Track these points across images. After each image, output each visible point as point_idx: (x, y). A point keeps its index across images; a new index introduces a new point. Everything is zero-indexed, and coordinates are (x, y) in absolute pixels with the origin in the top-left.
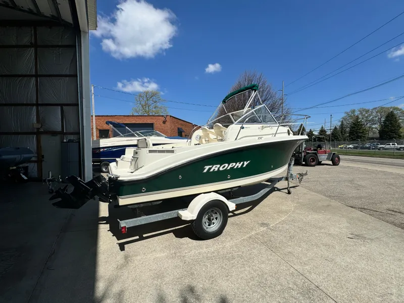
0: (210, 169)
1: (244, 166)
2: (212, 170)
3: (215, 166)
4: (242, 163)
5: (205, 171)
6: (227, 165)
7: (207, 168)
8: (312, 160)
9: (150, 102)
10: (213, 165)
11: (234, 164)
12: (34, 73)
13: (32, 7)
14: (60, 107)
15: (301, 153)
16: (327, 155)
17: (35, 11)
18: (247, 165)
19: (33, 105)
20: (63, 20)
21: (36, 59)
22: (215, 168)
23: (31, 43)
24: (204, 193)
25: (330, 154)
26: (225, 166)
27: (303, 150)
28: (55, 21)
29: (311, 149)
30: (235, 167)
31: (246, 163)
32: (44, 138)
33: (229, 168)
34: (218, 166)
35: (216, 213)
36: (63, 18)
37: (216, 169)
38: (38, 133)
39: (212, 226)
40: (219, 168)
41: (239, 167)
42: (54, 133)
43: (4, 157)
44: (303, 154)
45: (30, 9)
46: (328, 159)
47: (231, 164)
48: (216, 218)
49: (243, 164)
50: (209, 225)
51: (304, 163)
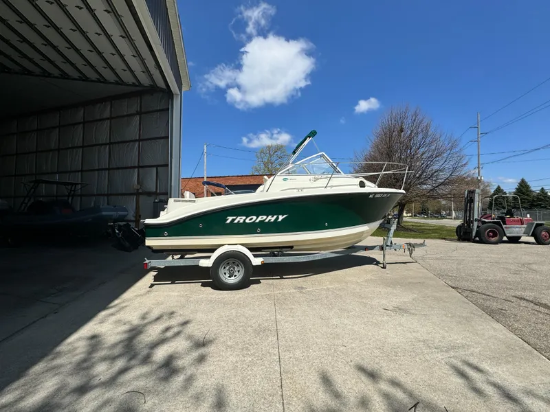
0: (234, 220)
1: (280, 220)
2: (236, 221)
3: (239, 218)
4: (275, 217)
5: (228, 222)
6: (255, 218)
7: (230, 219)
8: (491, 234)
9: (274, 158)
10: (237, 216)
11: (265, 217)
12: (137, 138)
13: (134, 81)
14: (155, 168)
15: (472, 222)
16: (525, 226)
17: (137, 84)
18: (283, 220)
19: (135, 167)
20: (158, 87)
21: (140, 124)
22: (240, 219)
23: (137, 111)
24: (229, 245)
25: (530, 225)
26: (252, 219)
27: (476, 217)
28: (153, 89)
29: (491, 216)
30: (267, 221)
31: (281, 218)
32: (142, 198)
33: (257, 221)
34: (244, 218)
35: (238, 266)
36: (158, 85)
37: (242, 221)
38: (138, 194)
39: (233, 278)
40: (245, 220)
41: (272, 221)
42: (149, 194)
43: (104, 213)
44: (476, 224)
45: (133, 83)
46: (526, 233)
47: (260, 217)
48: (239, 271)
49: (278, 218)
50: (229, 277)
51: (477, 239)
